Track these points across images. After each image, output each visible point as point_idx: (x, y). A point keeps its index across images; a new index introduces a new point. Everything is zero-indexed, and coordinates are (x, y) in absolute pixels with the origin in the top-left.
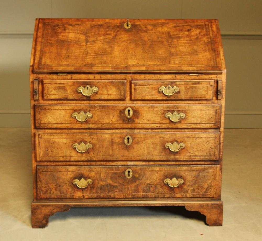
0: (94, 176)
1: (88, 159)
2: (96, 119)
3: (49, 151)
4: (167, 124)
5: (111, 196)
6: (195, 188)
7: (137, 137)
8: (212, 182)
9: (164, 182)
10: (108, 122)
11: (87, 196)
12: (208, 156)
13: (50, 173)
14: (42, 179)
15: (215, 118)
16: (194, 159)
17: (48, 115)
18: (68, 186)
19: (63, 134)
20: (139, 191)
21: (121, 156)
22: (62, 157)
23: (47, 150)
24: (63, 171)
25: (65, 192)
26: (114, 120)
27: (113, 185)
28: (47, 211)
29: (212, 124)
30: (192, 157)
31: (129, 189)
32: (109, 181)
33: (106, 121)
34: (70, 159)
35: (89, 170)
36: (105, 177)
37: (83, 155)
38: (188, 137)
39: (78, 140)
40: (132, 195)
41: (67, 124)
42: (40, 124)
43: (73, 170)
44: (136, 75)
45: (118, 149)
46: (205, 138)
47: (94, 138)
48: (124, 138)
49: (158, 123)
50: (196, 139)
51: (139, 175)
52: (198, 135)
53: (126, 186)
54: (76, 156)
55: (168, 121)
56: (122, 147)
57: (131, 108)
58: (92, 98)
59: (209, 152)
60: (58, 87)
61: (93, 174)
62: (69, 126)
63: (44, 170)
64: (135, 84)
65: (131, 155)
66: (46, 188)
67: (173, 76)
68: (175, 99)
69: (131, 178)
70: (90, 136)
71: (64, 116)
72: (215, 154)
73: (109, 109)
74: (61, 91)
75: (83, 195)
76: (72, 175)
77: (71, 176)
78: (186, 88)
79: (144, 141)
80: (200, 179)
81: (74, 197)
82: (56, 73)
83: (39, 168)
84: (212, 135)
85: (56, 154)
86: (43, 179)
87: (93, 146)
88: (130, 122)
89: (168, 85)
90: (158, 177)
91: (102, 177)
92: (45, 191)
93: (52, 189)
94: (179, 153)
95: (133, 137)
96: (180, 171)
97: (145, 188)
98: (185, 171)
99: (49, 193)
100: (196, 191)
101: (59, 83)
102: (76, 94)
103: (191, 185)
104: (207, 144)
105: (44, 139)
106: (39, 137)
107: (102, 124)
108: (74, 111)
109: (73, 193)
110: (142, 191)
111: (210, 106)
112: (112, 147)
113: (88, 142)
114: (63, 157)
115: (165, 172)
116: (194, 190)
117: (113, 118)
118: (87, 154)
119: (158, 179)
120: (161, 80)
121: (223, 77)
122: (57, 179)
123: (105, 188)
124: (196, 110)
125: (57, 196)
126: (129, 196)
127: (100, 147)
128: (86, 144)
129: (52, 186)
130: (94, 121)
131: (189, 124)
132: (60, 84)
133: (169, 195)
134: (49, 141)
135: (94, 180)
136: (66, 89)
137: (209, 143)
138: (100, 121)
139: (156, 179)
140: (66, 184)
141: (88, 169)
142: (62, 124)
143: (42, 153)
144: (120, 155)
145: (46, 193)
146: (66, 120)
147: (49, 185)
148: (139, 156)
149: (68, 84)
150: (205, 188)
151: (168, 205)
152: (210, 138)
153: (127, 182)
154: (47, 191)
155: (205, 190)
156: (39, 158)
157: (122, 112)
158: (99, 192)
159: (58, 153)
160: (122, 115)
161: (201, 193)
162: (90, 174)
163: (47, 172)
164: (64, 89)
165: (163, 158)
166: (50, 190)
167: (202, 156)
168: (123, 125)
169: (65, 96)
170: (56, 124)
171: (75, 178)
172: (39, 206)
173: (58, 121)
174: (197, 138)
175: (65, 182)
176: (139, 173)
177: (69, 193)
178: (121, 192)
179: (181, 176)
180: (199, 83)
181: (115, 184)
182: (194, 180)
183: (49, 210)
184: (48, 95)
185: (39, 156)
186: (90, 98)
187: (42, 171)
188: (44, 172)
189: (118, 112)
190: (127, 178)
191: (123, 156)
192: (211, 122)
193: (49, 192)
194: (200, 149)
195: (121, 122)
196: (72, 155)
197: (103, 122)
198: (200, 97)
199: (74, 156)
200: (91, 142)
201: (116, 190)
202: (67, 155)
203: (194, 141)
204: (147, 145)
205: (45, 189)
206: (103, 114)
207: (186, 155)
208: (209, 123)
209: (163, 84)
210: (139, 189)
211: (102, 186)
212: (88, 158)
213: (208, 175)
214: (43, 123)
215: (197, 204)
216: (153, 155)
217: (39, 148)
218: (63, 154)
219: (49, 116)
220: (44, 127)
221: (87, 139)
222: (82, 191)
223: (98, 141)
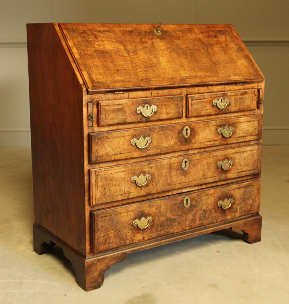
0: (154, 212)
1: (146, 193)
2: (155, 144)
3: (107, 191)
4: (219, 140)
5: (170, 232)
6: (242, 206)
7: (193, 159)
8: (255, 196)
9: (217, 205)
10: (167, 145)
11: (147, 237)
12: (252, 170)
13: (110, 218)
14: (100, 227)
15: (258, 129)
16: (241, 175)
17: (106, 145)
18: (128, 229)
19: (122, 167)
20: (196, 220)
21: (179, 184)
22: (120, 196)
23: (105, 189)
24: (124, 213)
25: (125, 237)
26: (172, 142)
27: (172, 218)
28: (103, 265)
29: (255, 135)
30: (240, 173)
31: (187, 220)
32: (169, 215)
33: (165, 144)
34: (128, 196)
35: (149, 206)
36: (165, 211)
37: (142, 189)
38: (236, 153)
39: (137, 172)
40: (189, 226)
41: (126, 154)
42: (97, 157)
43: (134, 209)
44: (191, 88)
45: (176, 176)
46: (250, 151)
47: (153, 167)
48: (182, 162)
49: (211, 140)
50: (243, 154)
51: (196, 202)
52: (244, 149)
53: (185, 217)
54: (135, 191)
55: (220, 137)
56: (180, 173)
57: (189, 127)
58: (150, 119)
59: (253, 165)
60: (116, 108)
61: (154, 209)
62: (128, 156)
63: (103, 216)
64: (192, 99)
65: (187, 180)
66: (105, 237)
67: (223, 87)
68: (226, 112)
69: (189, 207)
70: (149, 165)
71: (123, 145)
72: (257, 167)
73: (168, 130)
74: (120, 113)
75: (143, 237)
76: (133, 216)
77: (131, 217)
78: (235, 99)
79: (200, 162)
80: (247, 196)
81: (134, 241)
82: (113, 92)
83: (97, 214)
84: (256, 148)
85: (114, 193)
86: (102, 227)
87: (152, 176)
88: (188, 143)
89: (221, 97)
90: (213, 200)
91: (162, 211)
92: (103, 241)
93: (111, 237)
94: (230, 171)
95: (190, 159)
96: (230, 190)
97: (201, 216)
98: (235, 189)
99: (108, 243)
100: (243, 209)
101: (117, 103)
102: (135, 115)
103: (239, 204)
104: (251, 157)
105: (101, 176)
106: (95, 175)
107: (161, 148)
108: (134, 136)
109: (133, 237)
110: (198, 219)
111: (254, 117)
112: (170, 175)
113: (147, 172)
114: (122, 195)
115: (218, 194)
116: (241, 208)
117: (171, 140)
118: (146, 187)
119: (213, 202)
120: (213, 92)
121: (262, 85)
122: (117, 224)
123: (164, 224)
124: (243, 122)
125: (116, 244)
126: (187, 228)
127: (159, 177)
128: (145, 175)
129: (112, 234)
130: (154, 146)
131: (238, 138)
132: (118, 105)
133: (221, 219)
134: (106, 178)
135: (153, 217)
136: (125, 110)
137: (253, 156)
138: (159, 146)
139: (210, 203)
140: (126, 227)
141: (149, 204)
142: (121, 155)
143: (99, 194)
144: (177, 183)
145: (104, 244)
146: (126, 149)
147: (108, 232)
148: (194, 180)
149: (127, 104)
150: (250, 204)
151: (219, 230)
152: (254, 150)
153: (185, 212)
154: (106, 240)
155: (250, 207)
156: (96, 201)
157: (180, 132)
158: (158, 230)
159: (116, 191)
160: (180, 135)
161: (247, 210)
162: (150, 211)
163: (106, 216)
164: (122, 111)
165: (216, 178)
166: (108, 238)
167: (248, 171)
168: (181, 147)
169: (124, 120)
170: (114, 155)
171: (135, 219)
172: (94, 262)
173: (116, 152)
174: (243, 152)
175: (125, 226)
176: (196, 200)
177: (129, 238)
178: (179, 225)
179: (232, 196)
180: (246, 93)
181: (175, 217)
182: (242, 198)
183: (105, 263)
184: (106, 120)
185: (96, 198)
186: (149, 119)
187: (100, 217)
188: (103, 217)
189: (177, 133)
190: (185, 208)
191: (180, 183)
192: (255, 134)
193: (107, 241)
194: (246, 163)
195: (179, 144)
196: (130, 191)
197: (162, 146)
198: (247, 108)
199: (132, 191)
200: (150, 172)
201: (175, 224)
202: (126, 192)
203: (242, 156)
204: (202, 167)
205: (103, 238)
206: (162, 136)
207: (235, 172)
208: (254, 135)
209: (216, 97)
210: (196, 217)
211: (162, 222)
212: (147, 191)
213: (253, 190)
214: (101, 156)
215: (242, 223)
216: (207, 177)
217: (95, 188)
218: (121, 191)
219: (107, 147)
220: (102, 161)
221: (146, 168)
222: (143, 232)
223: (157, 170)
